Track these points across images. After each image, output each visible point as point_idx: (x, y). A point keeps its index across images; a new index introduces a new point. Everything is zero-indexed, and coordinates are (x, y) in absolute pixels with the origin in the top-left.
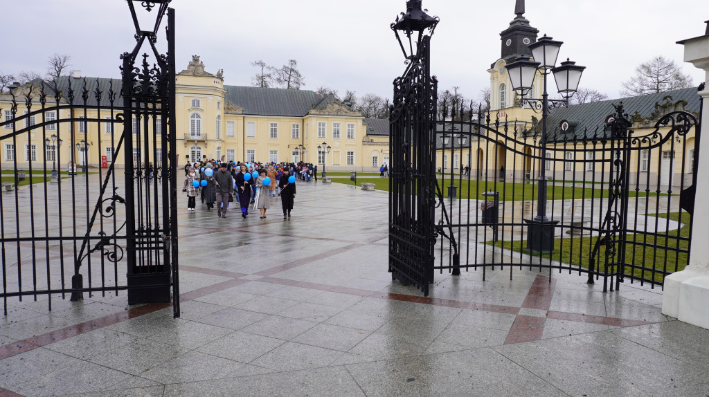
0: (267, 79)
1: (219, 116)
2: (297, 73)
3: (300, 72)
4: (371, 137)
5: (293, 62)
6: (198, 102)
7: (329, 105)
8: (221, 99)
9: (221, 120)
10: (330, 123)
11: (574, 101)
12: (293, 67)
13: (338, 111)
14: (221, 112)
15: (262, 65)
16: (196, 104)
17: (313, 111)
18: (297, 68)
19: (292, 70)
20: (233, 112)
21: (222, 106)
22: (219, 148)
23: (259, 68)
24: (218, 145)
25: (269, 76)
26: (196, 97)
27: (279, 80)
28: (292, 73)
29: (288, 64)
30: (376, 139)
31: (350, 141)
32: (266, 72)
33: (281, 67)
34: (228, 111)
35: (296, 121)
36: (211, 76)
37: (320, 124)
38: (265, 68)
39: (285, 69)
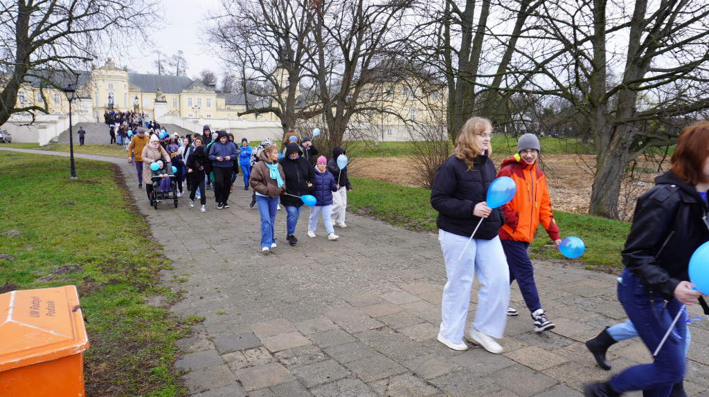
0: (162, 63)
1: (126, 94)
4: (228, 106)
5: (181, 52)
6: (112, 85)
7: (194, 87)
8: (126, 83)
9: (127, 96)
10: (195, 98)
12: (181, 55)
13: (200, 89)
14: (127, 91)
15: (159, 53)
16: (111, 86)
17: (184, 91)
18: (183, 56)
19: (180, 58)
20: (135, 90)
21: (127, 87)
23: (157, 55)
25: (164, 61)
26: (110, 82)
27: (170, 64)
28: (180, 60)
29: (178, 55)
30: (232, 107)
32: (162, 58)
33: (172, 56)
34: (131, 90)
35: (175, 96)
36: (119, 69)
37: (189, 98)
38: (160, 55)
39: (174, 57)
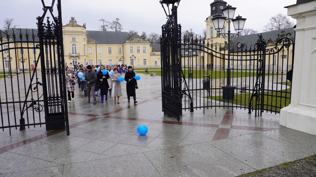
0: (106, 27)
1: (85, 45)
2: (119, 24)
3: (121, 24)
4: (154, 52)
5: (118, 19)
6: (75, 38)
7: (135, 38)
8: (85, 37)
9: (86, 47)
10: (135, 47)
11: (243, 34)
12: (118, 21)
13: (139, 41)
14: (85, 43)
15: (104, 21)
16: (74, 39)
17: (127, 41)
18: (119, 22)
19: (117, 23)
20: (91, 42)
21: (86, 40)
22: (85, 59)
23: (102, 22)
24: (85, 58)
25: (107, 26)
26: (74, 36)
27: (111, 27)
28: (117, 24)
29: (115, 20)
30: (156, 53)
31: (145, 54)
32: (105, 24)
33: (112, 22)
34: (88, 42)
35: (120, 46)
36: (80, 26)
37: (131, 47)
38: (105, 22)
39: (114, 22)
